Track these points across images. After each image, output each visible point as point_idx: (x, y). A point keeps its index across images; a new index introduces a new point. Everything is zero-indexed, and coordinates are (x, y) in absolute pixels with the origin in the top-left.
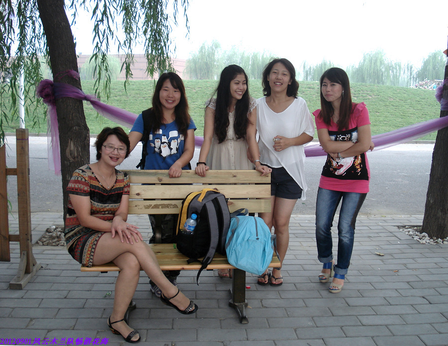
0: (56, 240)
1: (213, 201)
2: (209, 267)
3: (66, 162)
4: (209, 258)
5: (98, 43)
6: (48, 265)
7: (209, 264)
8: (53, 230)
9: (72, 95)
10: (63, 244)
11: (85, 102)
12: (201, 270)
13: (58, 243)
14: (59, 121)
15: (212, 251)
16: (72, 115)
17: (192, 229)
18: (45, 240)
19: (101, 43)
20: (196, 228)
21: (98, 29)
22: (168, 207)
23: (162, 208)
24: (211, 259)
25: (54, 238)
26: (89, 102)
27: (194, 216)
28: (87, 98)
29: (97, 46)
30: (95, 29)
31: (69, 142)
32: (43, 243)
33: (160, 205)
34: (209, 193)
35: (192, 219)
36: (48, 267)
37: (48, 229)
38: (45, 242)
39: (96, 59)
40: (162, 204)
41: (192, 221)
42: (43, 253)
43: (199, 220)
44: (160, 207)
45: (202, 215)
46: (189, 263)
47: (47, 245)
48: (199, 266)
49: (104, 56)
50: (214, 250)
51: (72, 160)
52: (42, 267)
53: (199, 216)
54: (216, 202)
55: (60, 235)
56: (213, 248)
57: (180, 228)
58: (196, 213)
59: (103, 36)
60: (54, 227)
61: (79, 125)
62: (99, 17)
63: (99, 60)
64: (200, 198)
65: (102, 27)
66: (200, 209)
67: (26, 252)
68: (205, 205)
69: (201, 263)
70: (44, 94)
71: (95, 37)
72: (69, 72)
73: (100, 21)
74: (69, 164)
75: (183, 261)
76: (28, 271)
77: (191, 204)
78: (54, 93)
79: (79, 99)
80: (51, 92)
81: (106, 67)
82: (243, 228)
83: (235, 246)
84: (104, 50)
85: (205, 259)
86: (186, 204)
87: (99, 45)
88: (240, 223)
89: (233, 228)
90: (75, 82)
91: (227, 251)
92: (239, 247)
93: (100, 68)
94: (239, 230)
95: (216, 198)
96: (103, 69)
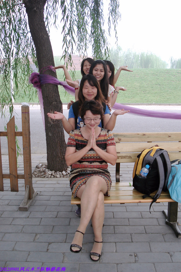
0: (43, 173)
1: (160, 155)
2: (158, 200)
3: (48, 125)
4: (158, 195)
5: (66, 48)
6: (41, 192)
7: (158, 199)
8: (40, 167)
9: (51, 82)
10: (47, 176)
11: (59, 86)
12: (152, 202)
13: (44, 175)
14: (43, 99)
16: (52, 94)
17: (146, 175)
18: (36, 173)
19: (68, 48)
20: (148, 175)
21: (66, 39)
22: (125, 158)
23: (121, 158)
25: (41, 172)
27: (148, 166)
28: (60, 84)
29: (65, 50)
30: (64, 40)
31: (51, 111)
32: (35, 175)
33: (120, 156)
34: (157, 151)
35: (146, 168)
36: (42, 194)
37: (37, 166)
38: (36, 175)
39: (64, 58)
40: (121, 156)
41: (146, 169)
42: (37, 183)
43: (150, 169)
44: (120, 158)
45: (154, 166)
46: (144, 198)
47: (38, 177)
48: (151, 200)
50: (161, 190)
51: (52, 123)
52: (38, 194)
53: (151, 166)
54: (162, 156)
55: (45, 170)
56: (161, 188)
57: (136, 173)
58: (149, 164)
59: (69, 44)
60: (41, 165)
61: (56, 101)
62: (67, 32)
63: (67, 59)
64: (152, 154)
66: (152, 162)
67: (28, 186)
68: (156, 159)
69: (153, 198)
70: (34, 81)
71: (64, 44)
72: (49, 67)
73: (67, 34)
74: (50, 126)
75: (139, 196)
76: (30, 198)
77: (145, 158)
78: (40, 80)
79: (56, 85)
80: (38, 80)
81: (71, 63)
82: (180, 175)
83: (176, 187)
84: (70, 53)
85: (156, 196)
86: (142, 157)
87: (67, 50)
88: (178, 170)
89: (173, 174)
90: (54, 74)
91: (170, 190)
92: (179, 188)
93: (67, 64)
94: (178, 175)
95: (162, 154)
96: (69, 64)
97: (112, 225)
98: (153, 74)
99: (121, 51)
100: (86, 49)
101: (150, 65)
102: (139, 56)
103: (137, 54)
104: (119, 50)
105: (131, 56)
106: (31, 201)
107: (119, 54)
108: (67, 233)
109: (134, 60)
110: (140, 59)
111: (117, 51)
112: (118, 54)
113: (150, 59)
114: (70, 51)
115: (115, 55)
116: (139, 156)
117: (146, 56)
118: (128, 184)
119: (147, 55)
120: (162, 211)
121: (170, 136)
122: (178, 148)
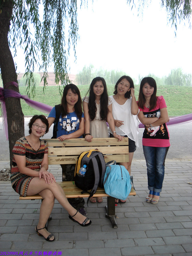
3: (11, 134)
4: (94, 191)
5: (28, 66)
6: (1, 193)
7: (94, 194)
8: (4, 172)
9: (14, 96)
11: (21, 100)
13: (7, 179)
15: (96, 186)
17: (84, 173)
19: (30, 66)
20: (86, 173)
21: (28, 58)
22: (69, 160)
23: (66, 160)
24: (95, 191)
25: (5, 176)
26: (24, 100)
27: (85, 166)
28: (22, 97)
29: (27, 68)
31: (13, 121)
34: (93, 152)
37: (1, 171)
39: (27, 75)
41: (84, 169)
43: (88, 168)
44: (65, 160)
45: (90, 165)
46: (82, 193)
47: (1, 181)
48: (88, 195)
49: (31, 73)
53: (88, 166)
54: (97, 157)
56: (96, 184)
57: (77, 173)
58: (86, 164)
60: (5, 170)
61: (18, 113)
62: (29, 52)
63: (29, 75)
64: (88, 156)
65: (30, 58)
66: (88, 162)
69: (90, 193)
71: (26, 63)
72: (12, 83)
73: (29, 54)
74: (13, 135)
75: (79, 192)
77: (83, 159)
78: (4, 94)
79: (18, 98)
80: (2, 94)
81: (33, 80)
82: (113, 172)
83: (109, 183)
84: (31, 70)
85: (92, 192)
86: (80, 159)
87: (29, 68)
88: (112, 169)
89: (108, 173)
90: (16, 89)
91: (105, 186)
92: (112, 184)
93: (29, 80)
94: (112, 174)
95: (97, 155)
96: (31, 81)
114: (31, 69)
116: (78, 158)
121: (108, 142)
122: (115, 151)
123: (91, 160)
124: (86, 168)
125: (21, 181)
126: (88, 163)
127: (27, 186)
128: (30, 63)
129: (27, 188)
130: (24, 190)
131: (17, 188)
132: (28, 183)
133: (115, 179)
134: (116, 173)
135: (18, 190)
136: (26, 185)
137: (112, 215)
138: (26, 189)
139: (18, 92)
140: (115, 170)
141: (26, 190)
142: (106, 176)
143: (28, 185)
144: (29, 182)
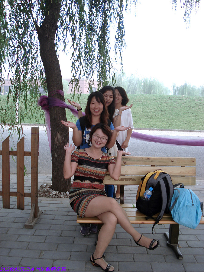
0: (47, 193)
1: (163, 179)
2: (160, 222)
3: (55, 146)
4: (160, 217)
5: (74, 74)
6: (45, 211)
7: (160, 220)
8: (44, 187)
9: (59, 105)
10: (51, 196)
12: (155, 224)
13: (49, 195)
14: (51, 121)
15: (162, 212)
16: (60, 117)
17: (149, 197)
18: (40, 193)
19: (76, 73)
20: (152, 197)
21: (75, 65)
22: (129, 180)
23: (126, 181)
24: (161, 217)
25: (45, 192)
26: (69, 109)
27: (151, 189)
28: (68, 107)
29: (73, 76)
30: (72, 65)
31: (57, 133)
32: (40, 195)
33: (124, 179)
34: (160, 174)
35: (149, 190)
36: (46, 213)
37: (42, 186)
38: (41, 194)
39: (72, 83)
40: (126, 178)
41: (149, 192)
42: (41, 202)
43: (154, 191)
44: (125, 180)
45: (157, 188)
46: (146, 219)
47: (42, 197)
48: (153, 222)
49: (78, 81)
50: (164, 212)
51: (58, 145)
52: (42, 213)
53: (154, 189)
54: (165, 179)
55: (49, 190)
56: (163, 210)
57: (140, 195)
58: (152, 186)
59: (78, 69)
60: (45, 184)
62: (76, 58)
63: (74, 84)
64: (155, 177)
65: (77, 64)
66: (155, 184)
67: (34, 204)
68: (159, 181)
69: (155, 220)
70: (42, 104)
71: (72, 70)
72: (58, 91)
73: (76, 60)
74: (57, 147)
75: (142, 217)
76: (35, 216)
77: (149, 181)
78: (48, 103)
79: (64, 108)
80: (47, 103)
81: (78, 88)
82: (182, 198)
83: (178, 210)
84: (77, 78)
85: (158, 218)
86: (145, 180)
87: (75, 75)
88: (180, 193)
89: (175, 197)
90: (62, 97)
91: (172, 212)
92: (181, 210)
93: (75, 89)
94: (180, 198)
95: (165, 178)
96: (76, 89)
97: (115, 245)
98: (156, 100)
99: (124, 76)
100: (93, 75)
101: (152, 91)
102: (142, 81)
103: (140, 80)
104: (123, 76)
105: (134, 82)
106: (36, 219)
107: (123, 79)
108: (71, 251)
109: (137, 85)
110: (143, 84)
111: (121, 76)
112: (121, 79)
113: (153, 85)
115: (118, 80)
116: (143, 179)
117: (148, 82)
118: (131, 205)
119: (150, 81)
120: (163, 233)
121: (173, 161)
122: (180, 172)
123: (159, 183)
124: (152, 191)
125: (80, 199)
126: (155, 186)
127: (86, 205)
128: (76, 70)
129: (86, 206)
130: (83, 208)
131: (75, 206)
132: (88, 202)
133: (185, 205)
134: (185, 198)
135: (76, 208)
136: (85, 203)
137: (174, 244)
138: (85, 208)
139: (64, 101)
140: (184, 194)
141: (85, 210)
142: (173, 201)
143: (88, 203)
144: (90, 201)
